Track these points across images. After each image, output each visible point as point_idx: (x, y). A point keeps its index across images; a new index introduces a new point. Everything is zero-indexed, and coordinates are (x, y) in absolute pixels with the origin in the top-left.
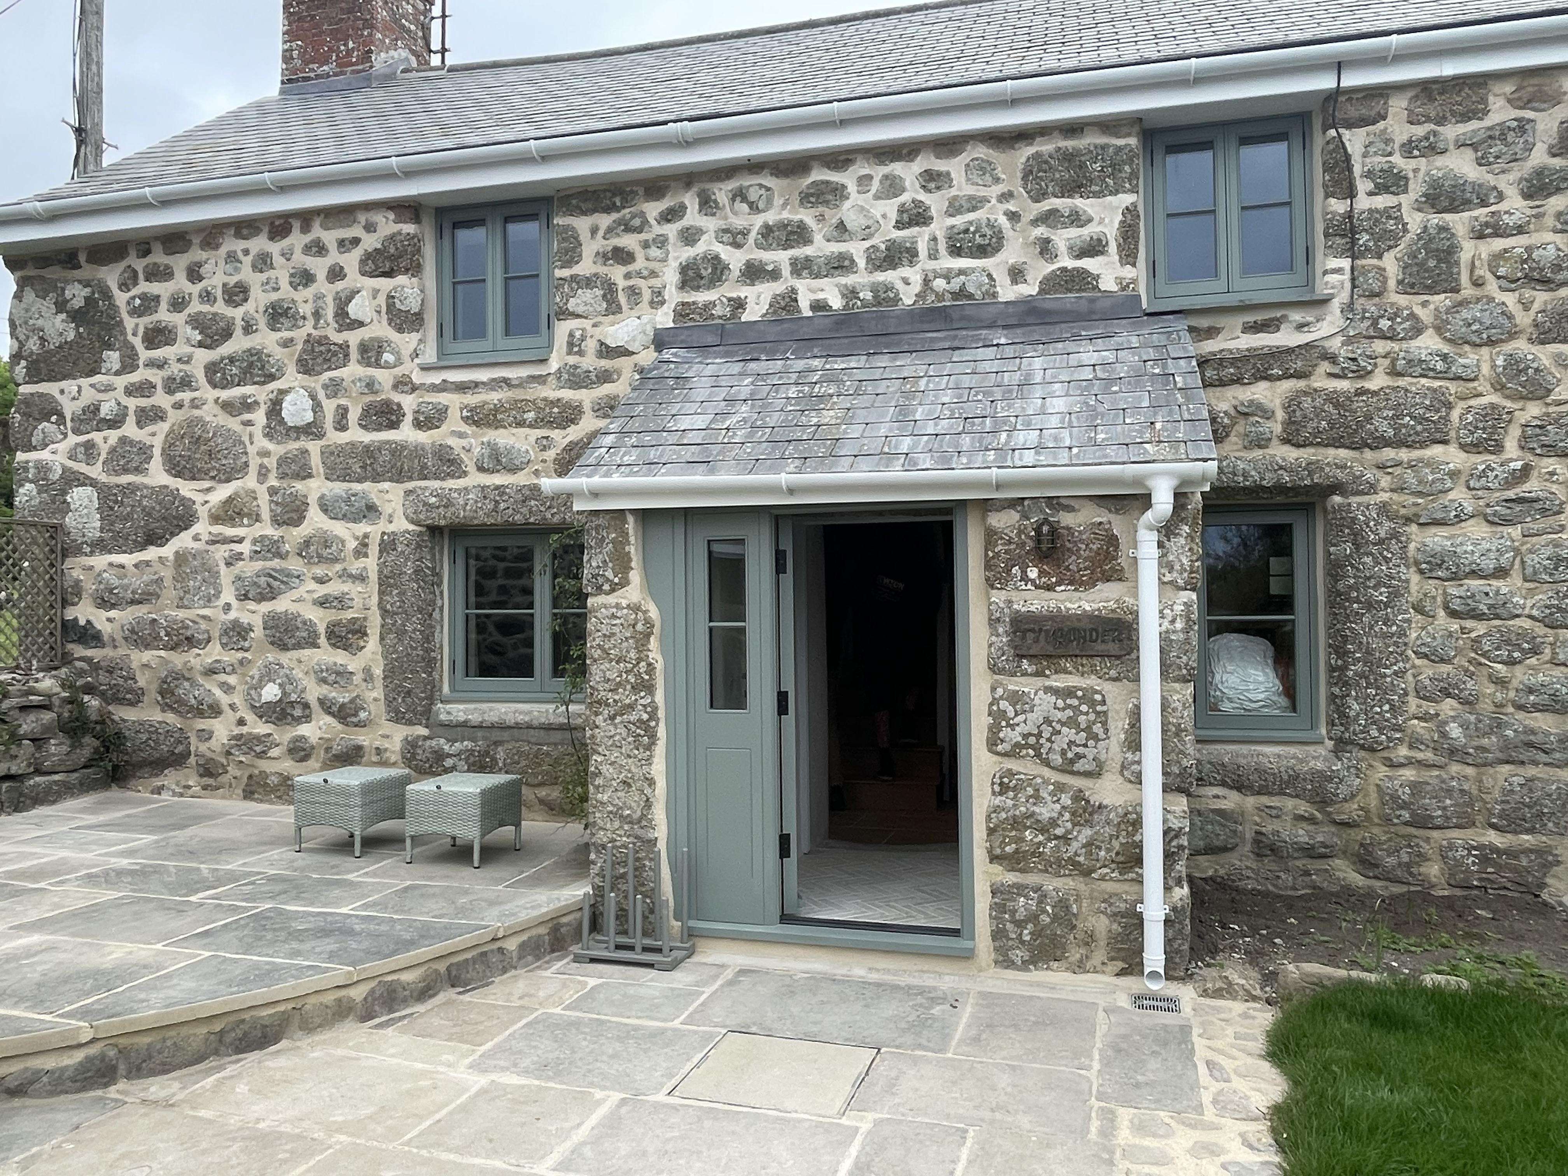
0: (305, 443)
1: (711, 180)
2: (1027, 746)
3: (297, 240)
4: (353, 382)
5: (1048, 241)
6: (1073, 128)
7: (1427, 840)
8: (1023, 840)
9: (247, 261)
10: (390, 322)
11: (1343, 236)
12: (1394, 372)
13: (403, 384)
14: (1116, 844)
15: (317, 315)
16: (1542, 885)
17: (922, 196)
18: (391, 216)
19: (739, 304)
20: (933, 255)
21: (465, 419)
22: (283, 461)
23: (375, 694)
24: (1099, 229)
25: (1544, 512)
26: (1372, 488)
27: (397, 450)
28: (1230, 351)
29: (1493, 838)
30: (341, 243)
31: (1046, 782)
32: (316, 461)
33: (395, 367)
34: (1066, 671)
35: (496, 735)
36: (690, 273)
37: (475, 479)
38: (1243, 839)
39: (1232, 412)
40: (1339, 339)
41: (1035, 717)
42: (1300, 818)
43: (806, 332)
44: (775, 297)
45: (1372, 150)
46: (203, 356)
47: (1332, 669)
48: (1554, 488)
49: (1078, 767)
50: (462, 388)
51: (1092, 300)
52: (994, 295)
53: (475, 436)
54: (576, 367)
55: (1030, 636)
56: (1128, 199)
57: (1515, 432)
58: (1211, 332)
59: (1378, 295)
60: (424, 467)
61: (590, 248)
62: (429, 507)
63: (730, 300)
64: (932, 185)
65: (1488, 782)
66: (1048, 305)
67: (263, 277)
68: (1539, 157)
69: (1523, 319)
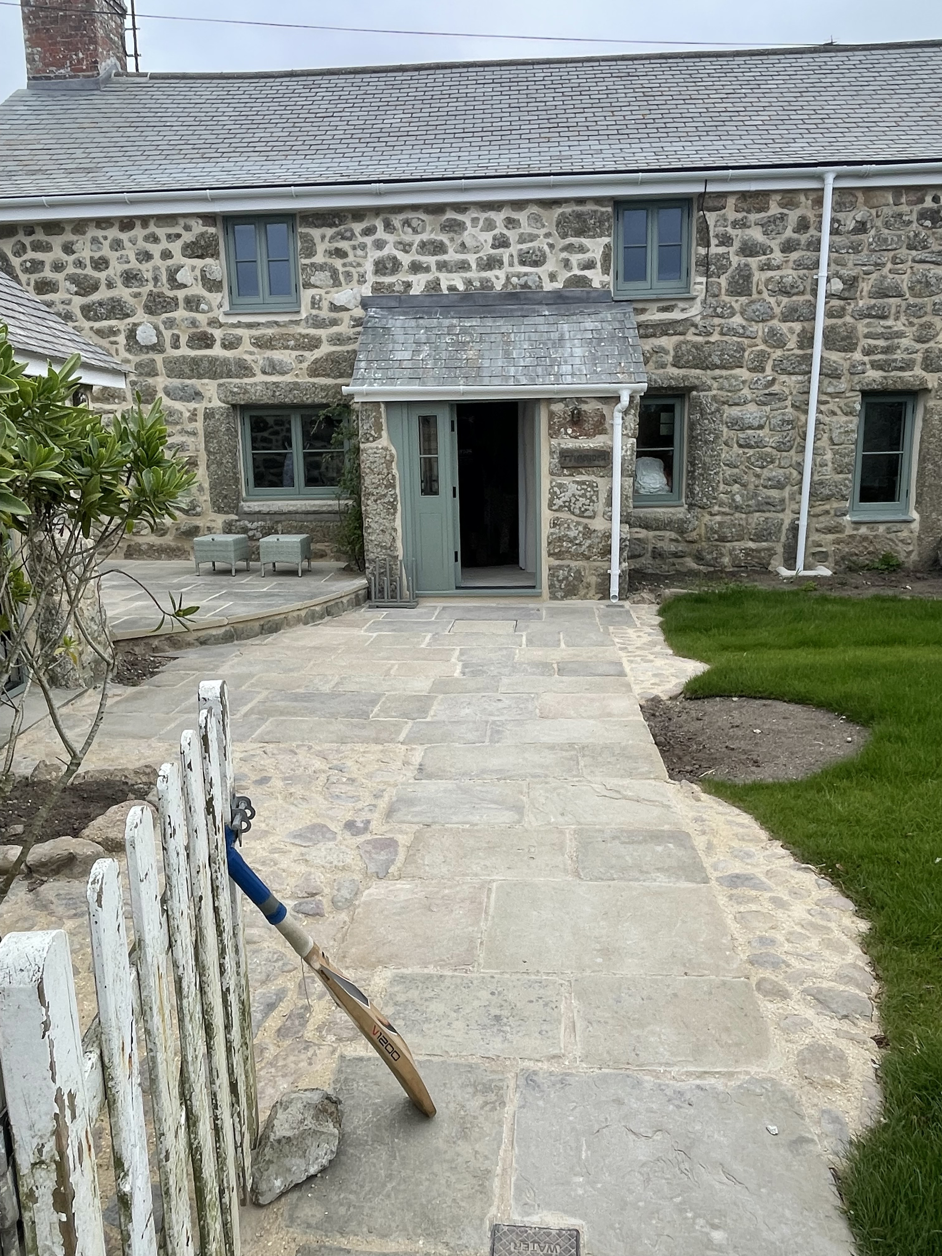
0: (152, 355)
1: (390, 213)
2: (565, 506)
3: (139, 232)
4: (182, 320)
5: (568, 260)
6: (581, 201)
7: (724, 547)
8: (562, 546)
9: (106, 244)
10: (204, 285)
11: (703, 266)
12: (722, 334)
13: (213, 323)
14: (600, 546)
15: (156, 279)
16: (769, 564)
17: (505, 231)
18: (200, 222)
19: (408, 285)
20: (511, 265)
21: (253, 344)
22: (138, 366)
23: (205, 498)
24: (593, 255)
25: (779, 399)
26: (710, 389)
27: (213, 361)
28: (651, 321)
29: (752, 545)
30: (169, 236)
31: (573, 521)
32: (160, 365)
33: (208, 312)
34: (582, 474)
35: (277, 518)
36: (381, 266)
37: (260, 378)
38: (648, 551)
39: (651, 351)
40: (699, 317)
41: (569, 494)
42: (671, 540)
43: (445, 302)
44: (428, 282)
45: (719, 224)
46: (79, 301)
47: (688, 472)
48: (784, 389)
49: (585, 515)
50: (250, 326)
51: (588, 292)
52: (542, 287)
53: (260, 354)
54: (317, 316)
55: (568, 459)
56: (606, 240)
57: (770, 363)
58: (643, 311)
59: (717, 296)
60: (230, 370)
61: (321, 248)
62: (234, 394)
63: (403, 282)
64: (510, 226)
65: (750, 521)
66: (567, 294)
67: (118, 254)
68: (789, 233)
69: (777, 310)
